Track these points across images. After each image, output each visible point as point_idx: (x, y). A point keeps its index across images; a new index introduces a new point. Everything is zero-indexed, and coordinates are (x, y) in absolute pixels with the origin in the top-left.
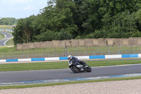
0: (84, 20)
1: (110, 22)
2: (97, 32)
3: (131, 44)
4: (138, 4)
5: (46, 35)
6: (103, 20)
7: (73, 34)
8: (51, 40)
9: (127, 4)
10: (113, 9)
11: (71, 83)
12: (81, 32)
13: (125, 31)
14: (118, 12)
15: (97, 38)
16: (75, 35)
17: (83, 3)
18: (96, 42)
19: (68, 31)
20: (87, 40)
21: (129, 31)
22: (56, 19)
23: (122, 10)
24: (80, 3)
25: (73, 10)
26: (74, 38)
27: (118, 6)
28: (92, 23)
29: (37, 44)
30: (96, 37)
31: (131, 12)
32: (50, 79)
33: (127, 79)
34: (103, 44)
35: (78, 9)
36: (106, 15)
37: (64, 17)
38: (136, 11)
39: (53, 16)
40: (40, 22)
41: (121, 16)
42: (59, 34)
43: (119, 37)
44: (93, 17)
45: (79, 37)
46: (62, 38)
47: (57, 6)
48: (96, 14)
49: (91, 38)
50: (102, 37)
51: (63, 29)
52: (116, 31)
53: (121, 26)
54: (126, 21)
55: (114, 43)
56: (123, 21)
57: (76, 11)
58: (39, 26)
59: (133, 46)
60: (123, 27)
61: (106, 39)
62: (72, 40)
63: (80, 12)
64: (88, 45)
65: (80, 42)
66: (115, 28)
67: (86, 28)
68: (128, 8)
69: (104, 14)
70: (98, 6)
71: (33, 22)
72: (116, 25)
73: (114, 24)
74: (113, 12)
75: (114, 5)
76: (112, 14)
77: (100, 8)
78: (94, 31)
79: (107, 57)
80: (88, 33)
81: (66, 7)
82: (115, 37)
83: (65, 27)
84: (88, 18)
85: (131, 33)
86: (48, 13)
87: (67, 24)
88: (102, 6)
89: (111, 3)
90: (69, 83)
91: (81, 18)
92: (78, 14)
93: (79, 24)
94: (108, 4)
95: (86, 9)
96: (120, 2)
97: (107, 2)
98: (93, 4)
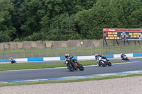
0: (23, 23)
1: (49, 24)
2: (35, 34)
3: (70, 46)
4: (77, 6)
6: (41, 22)
7: (11, 36)
9: (66, 6)
10: (51, 11)
12: (19, 34)
13: (63, 33)
14: (56, 14)
15: (36, 40)
16: (13, 37)
17: (22, 5)
18: (34, 44)
19: (6, 34)
20: (25, 42)
21: (68, 33)
23: (61, 12)
24: (19, 6)
25: (11, 12)
26: (12, 41)
27: (57, 9)
28: (31, 25)
30: (34, 40)
31: (70, 14)
33: (66, 82)
34: (41, 47)
35: (17, 11)
36: (44, 18)
37: (3, 20)
38: (75, 13)
41: (60, 18)
43: (58, 39)
44: (31, 20)
45: (17, 39)
46: (1, 41)
48: (35, 17)
49: (29, 40)
50: (40, 39)
51: (1, 32)
52: (55, 34)
53: (60, 28)
54: (64, 23)
55: (52, 46)
56: (61, 23)
57: (15, 14)
59: (72, 49)
60: (62, 30)
62: (11, 43)
63: (18, 15)
64: (27, 47)
66: (54, 31)
67: (24, 31)
68: (67, 11)
69: (42, 17)
70: (36, 9)
72: (55, 27)
73: (52, 26)
74: (52, 14)
75: (53, 7)
76: (51, 17)
77: (39, 11)
78: (32, 34)
80: (27, 35)
81: (5, 10)
82: (53, 40)
83: (3, 29)
84: (26, 20)
85: (70, 35)
87: (5, 27)
88: (40, 9)
89: (49, 5)
91: (19, 21)
92: (18, 17)
93: (18, 27)
94: (47, 7)
95: (24, 11)
96: (59, 4)
97: (46, 4)
98: (31, 7)
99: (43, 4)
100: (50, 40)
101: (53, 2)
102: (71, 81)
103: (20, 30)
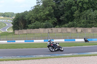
0: (62, 15)
1: (79, 16)
2: (70, 23)
5: (35, 25)
6: (74, 15)
8: (38, 28)
9: (91, 5)
10: (81, 7)
11: (52, 58)
12: (59, 23)
13: (89, 23)
14: (85, 10)
16: (55, 25)
17: (61, 3)
18: (69, 30)
19: (50, 22)
20: (63, 28)
21: (92, 23)
22: (42, 14)
23: (88, 8)
24: (59, 3)
25: (54, 8)
26: (54, 27)
27: (85, 6)
28: (67, 17)
29: (29, 31)
30: (69, 27)
31: (94, 10)
32: (37, 55)
34: (74, 32)
35: (57, 7)
36: (76, 12)
37: (48, 12)
39: (40, 12)
40: (31, 15)
42: (44, 24)
43: (86, 27)
44: (67, 13)
45: (58, 26)
46: (46, 27)
47: (43, 5)
48: (70, 11)
49: (66, 27)
50: (73, 26)
51: (47, 21)
52: (83, 23)
53: (87, 19)
54: (90, 16)
55: (82, 31)
56: (88, 16)
57: (56, 9)
58: (31, 18)
59: (95, 33)
60: (88, 20)
61: (76, 28)
62: (53, 28)
63: (59, 10)
64: (64, 32)
65: (58, 30)
66: (83, 21)
67: (62, 21)
68: (92, 7)
69: (75, 11)
70: (71, 6)
71: (26, 16)
72: (83, 19)
74: (82, 9)
75: (82, 5)
76: (81, 11)
78: (68, 23)
79: (77, 40)
80: (64, 24)
81: (49, 6)
82: (82, 27)
83: (48, 19)
84: (64, 13)
86: (36, 9)
87: (49, 18)
88: (74, 6)
89: (80, 4)
90: (50, 58)
91: (59, 14)
92: (58, 11)
93: (58, 18)
94: (78, 4)
95: (63, 7)
96: (86, 3)
97: (77, 3)
98: (68, 4)
99: (76, 3)
100: (80, 27)
101: (82, 1)
102: (94, 55)
103: (60, 20)
